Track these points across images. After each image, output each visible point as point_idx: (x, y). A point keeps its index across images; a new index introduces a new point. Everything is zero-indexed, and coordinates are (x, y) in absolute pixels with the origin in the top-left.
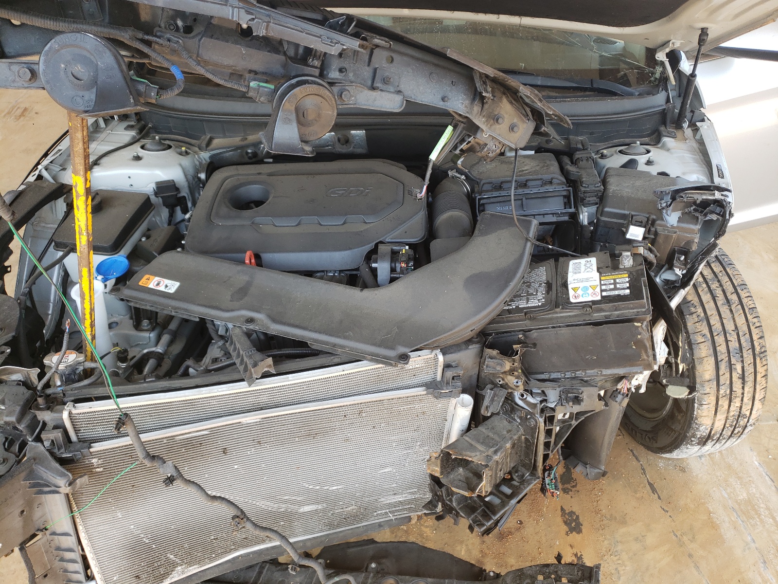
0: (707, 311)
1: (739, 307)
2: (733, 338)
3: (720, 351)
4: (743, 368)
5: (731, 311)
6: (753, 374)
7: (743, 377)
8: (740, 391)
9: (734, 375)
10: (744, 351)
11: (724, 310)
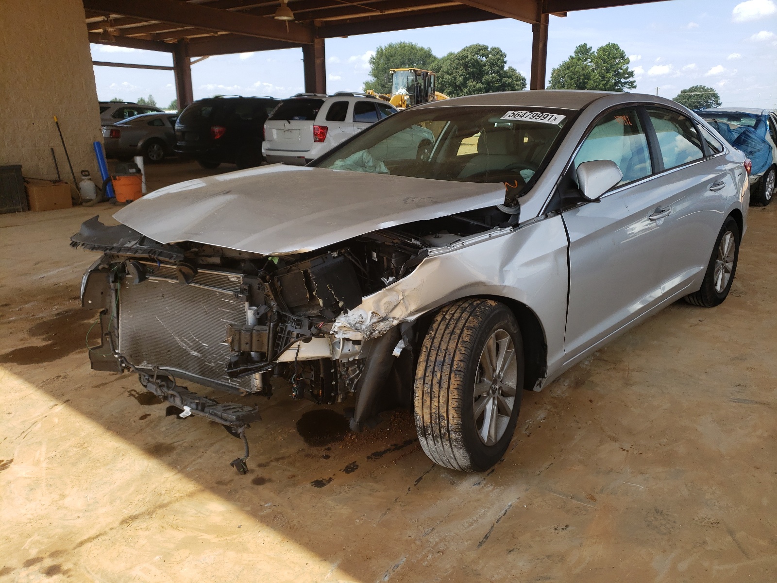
0: (437, 334)
1: (457, 337)
2: (441, 354)
3: (431, 360)
4: (441, 376)
5: (450, 338)
6: (447, 383)
7: (440, 383)
8: (437, 393)
9: (435, 379)
10: (445, 364)
11: (447, 337)
